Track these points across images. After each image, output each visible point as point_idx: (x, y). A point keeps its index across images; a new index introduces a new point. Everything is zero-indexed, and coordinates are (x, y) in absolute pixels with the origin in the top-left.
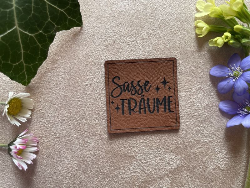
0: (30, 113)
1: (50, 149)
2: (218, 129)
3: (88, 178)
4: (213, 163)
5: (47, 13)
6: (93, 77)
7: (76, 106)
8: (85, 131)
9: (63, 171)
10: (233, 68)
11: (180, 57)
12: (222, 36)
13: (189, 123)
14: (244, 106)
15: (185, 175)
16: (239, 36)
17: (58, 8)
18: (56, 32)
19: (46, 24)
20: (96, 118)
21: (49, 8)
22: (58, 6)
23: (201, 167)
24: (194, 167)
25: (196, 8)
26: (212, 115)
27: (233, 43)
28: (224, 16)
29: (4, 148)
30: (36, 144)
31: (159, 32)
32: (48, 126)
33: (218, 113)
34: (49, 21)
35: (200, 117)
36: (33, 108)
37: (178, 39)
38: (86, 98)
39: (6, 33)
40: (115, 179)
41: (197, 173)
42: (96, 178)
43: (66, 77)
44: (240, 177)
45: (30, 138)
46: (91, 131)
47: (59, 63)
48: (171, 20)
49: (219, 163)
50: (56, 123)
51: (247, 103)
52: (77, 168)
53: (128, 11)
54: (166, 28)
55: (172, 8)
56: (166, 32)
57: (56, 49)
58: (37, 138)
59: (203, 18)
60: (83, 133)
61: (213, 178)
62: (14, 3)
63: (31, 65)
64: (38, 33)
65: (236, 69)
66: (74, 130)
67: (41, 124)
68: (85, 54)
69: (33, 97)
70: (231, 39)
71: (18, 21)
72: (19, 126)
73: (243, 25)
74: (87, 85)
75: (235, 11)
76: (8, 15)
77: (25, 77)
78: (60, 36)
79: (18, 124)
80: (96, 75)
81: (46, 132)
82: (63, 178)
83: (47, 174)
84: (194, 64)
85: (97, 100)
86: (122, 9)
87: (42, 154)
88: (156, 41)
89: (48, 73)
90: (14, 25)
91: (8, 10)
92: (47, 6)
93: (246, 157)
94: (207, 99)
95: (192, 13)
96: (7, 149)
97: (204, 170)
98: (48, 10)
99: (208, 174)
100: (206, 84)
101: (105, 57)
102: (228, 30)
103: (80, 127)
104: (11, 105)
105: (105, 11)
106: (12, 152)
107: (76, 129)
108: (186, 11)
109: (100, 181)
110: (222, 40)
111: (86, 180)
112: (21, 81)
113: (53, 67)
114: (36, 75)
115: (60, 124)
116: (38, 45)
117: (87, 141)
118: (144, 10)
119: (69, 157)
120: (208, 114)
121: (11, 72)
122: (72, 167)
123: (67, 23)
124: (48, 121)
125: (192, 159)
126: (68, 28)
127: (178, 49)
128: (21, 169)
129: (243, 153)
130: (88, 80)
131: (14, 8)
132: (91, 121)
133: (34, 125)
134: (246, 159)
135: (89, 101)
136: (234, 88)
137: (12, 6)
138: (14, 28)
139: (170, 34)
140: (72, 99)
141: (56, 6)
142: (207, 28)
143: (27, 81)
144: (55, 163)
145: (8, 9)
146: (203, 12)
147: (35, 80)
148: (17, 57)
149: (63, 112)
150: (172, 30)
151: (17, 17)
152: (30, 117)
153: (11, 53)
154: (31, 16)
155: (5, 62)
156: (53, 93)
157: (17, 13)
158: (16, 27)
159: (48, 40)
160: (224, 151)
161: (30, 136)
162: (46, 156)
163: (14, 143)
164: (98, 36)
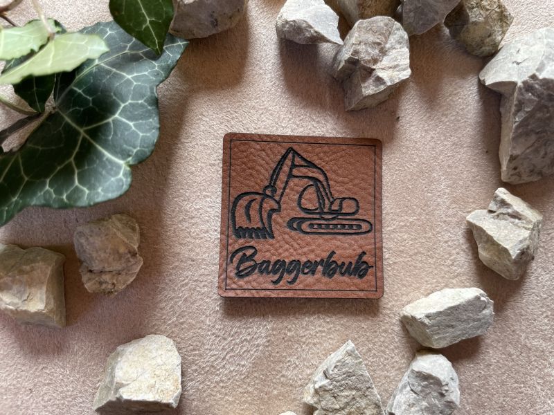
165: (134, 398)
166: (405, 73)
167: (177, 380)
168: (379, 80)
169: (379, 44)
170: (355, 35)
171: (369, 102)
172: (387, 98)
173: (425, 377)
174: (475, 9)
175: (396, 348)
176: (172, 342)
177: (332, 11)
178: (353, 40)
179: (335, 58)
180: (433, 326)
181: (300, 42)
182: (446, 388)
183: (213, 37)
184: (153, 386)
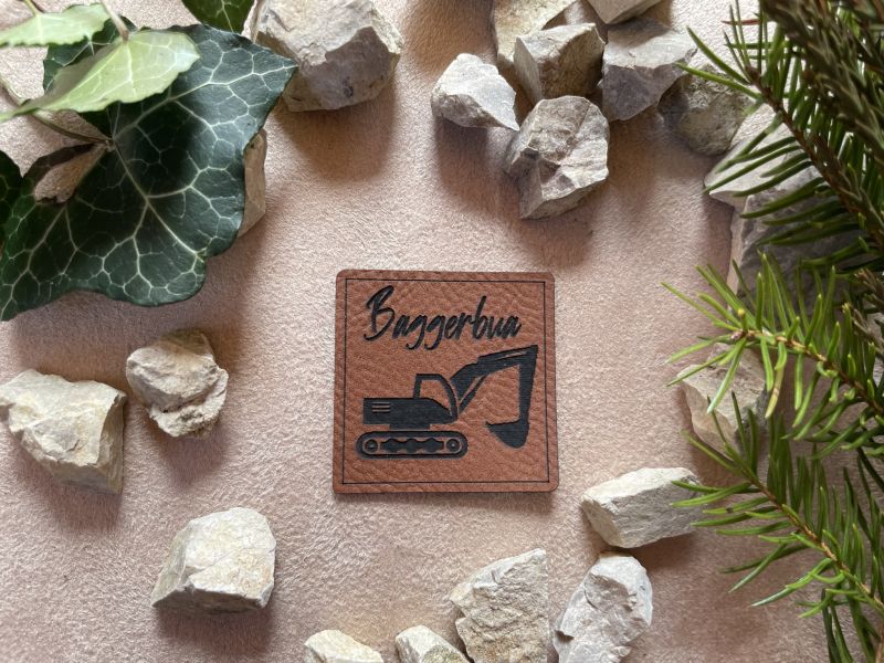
165: (210, 588)
166: (599, 173)
167: (268, 570)
168: (565, 180)
169: (567, 133)
170: (536, 119)
171: (552, 209)
172: (576, 205)
173: (607, 584)
174: (697, 92)
175: (572, 546)
176: (265, 520)
177: (507, 84)
178: (532, 126)
179: (509, 147)
180: (621, 515)
181: (461, 124)
182: (634, 600)
183: (346, 110)
184: (236, 575)
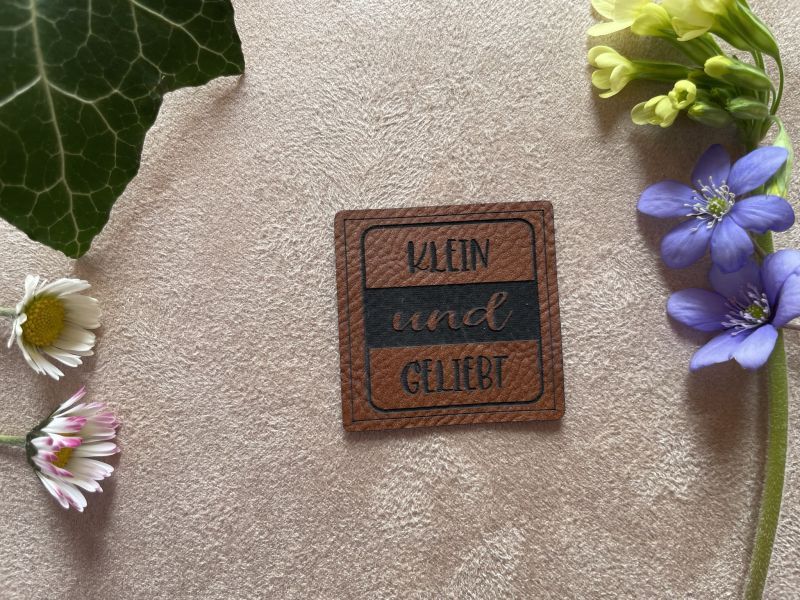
0: (91, 339)
1: (154, 448)
2: (667, 377)
3: (270, 532)
4: (654, 481)
5: (133, 37)
6: (279, 226)
7: (231, 318)
8: (260, 392)
9: (194, 513)
10: (705, 189)
11: (546, 160)
12: (670, 93)
13: (576, 359)
14: (742, 305)
15: (569, 519)
16: (723, 90)
17: (166, 19)
18: (166, 92)
19: (130, 68)
20: (293, 352)
21: (138, 20)
22: (165, 14)
23: (616, 492)
24: (595, 496)
25: (592, 8)
26: (645, 334)
27: (704, 113)
28: (676, 30)
29: (15, 447)
30: (112, 435)
31: (480, 85)
32: (148, 379)
33: (664, 327)
34: (141, 58)
35: (609, 341)
36: (98, 325)
37: (537, 104)
38: (260, 291)
39: (10, 99)
40: (355, 535)
41: (604, 511)
42: (297, 534)
43: (199, 228)
44: (739, 524)
45: (94, 416)
46: (279, 391)
47: (175, 187)
48: (516, 48)
49: (673, 482)
50: (172, 370)
51: (751, 295)
52: (238, 504)
53: (383, 24)
54: (500, 72)
55: (518, 12)
56: (501, 84)
57: (166, 145)
58: (112, 414)
59: (612, 41)
60: (254, 396)
61: (654, 526)
62: (32, 6)
63: (89, 195)
64: (107, 96)
65: (716, 193)
66: (227, 390)
67: (125, 371)
68: (255, 157)
69: (99, 293)
70: (699, 98)
71: (47, 60)
72: (58, 379)
73: (735, 57)
74: (264, 251)
75: (711, 14)
76: (15, 45)
77: (74, 230)
78: (177, 105)
79: (56, 374)
80: (289, 220)
81: (140, 398)
82: (196, 534)
83: (147, 524)
84: (589, 179)
85: (295, 297)
86: (363, 16)
87: (132, 464)
88: (469, 112)
89: (144, 219)
90: (34, 73)
91: (16, 29)
92: (134, 15)
93: (756, 462)
94: (629, 286)
95: (578, 25)
96: (24, 449)
97: (626, 501)
98: (136, 25)
99: (639, 514)
100: (626, 240)
101: (315, 164)
102: (690, 74)
103: (245, 378)
104: (31, 317)
105: (313, 25)
106: (40, 456)
107: (232, 387)
108: (561, 19)
109: (308, 542)
110: (671, 105)
111: (266, 538)
112: (59, 242)
113: (158, 198)
114: (107, 226)
115: (184, 372)
116: (110, 132)
117: (267, 423)
118: (432, 19)
119: (214, 470)
120: (634, 333)
121: (30, 214)
122: (224, 500)
123: (197, 63)
124: (146, 363)
125: (588, 469)
126: (200, 80)
127: (540, 136)
128: (67, 506)
129: (745, 449)
130: (265, 236)
131: (32, 21)
132: (276, 361)
133: (104, 375)
134: (757, 469)
135: (269, 299)
136: (711, 252)
137: (27, 15)
138: (34, 83)
139: (512, 92)
140: (218, 294)
141: (159, 12)
142: (624, 69)
143: (79, 244)
144: (171, 491)
145: (16, 23)
146: (611, 21)
147: (103, 240)
148: (45, 171)
149: (190, 334)
150: (520, 79)
151: (44, 48)
152: (92, 353)
153: (27, 159)
154: (85, 44)
155: (9, 185)
156: (161, 278)
157: (42, 36)
158: (42, 78)
159: (139, 117)
160: (688, 444)
161: (94, 409)
162: (144, 470)
163: (44, 430)
164: (292, 102)
